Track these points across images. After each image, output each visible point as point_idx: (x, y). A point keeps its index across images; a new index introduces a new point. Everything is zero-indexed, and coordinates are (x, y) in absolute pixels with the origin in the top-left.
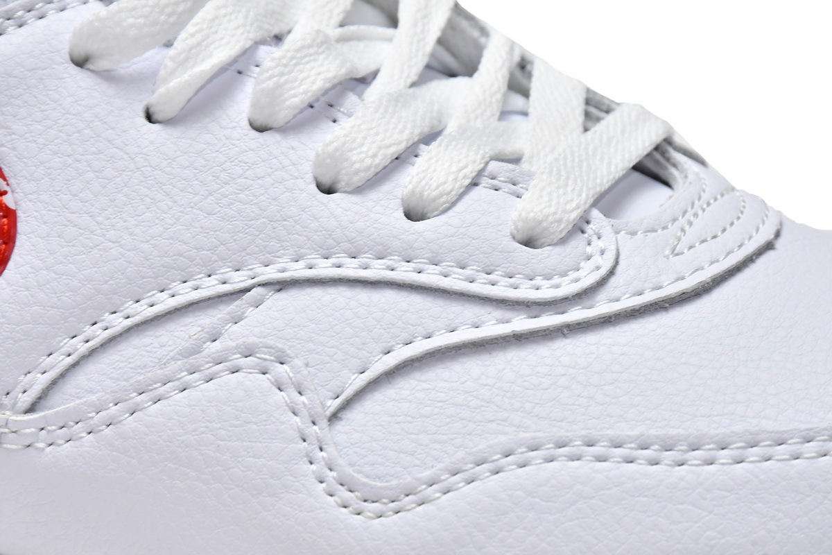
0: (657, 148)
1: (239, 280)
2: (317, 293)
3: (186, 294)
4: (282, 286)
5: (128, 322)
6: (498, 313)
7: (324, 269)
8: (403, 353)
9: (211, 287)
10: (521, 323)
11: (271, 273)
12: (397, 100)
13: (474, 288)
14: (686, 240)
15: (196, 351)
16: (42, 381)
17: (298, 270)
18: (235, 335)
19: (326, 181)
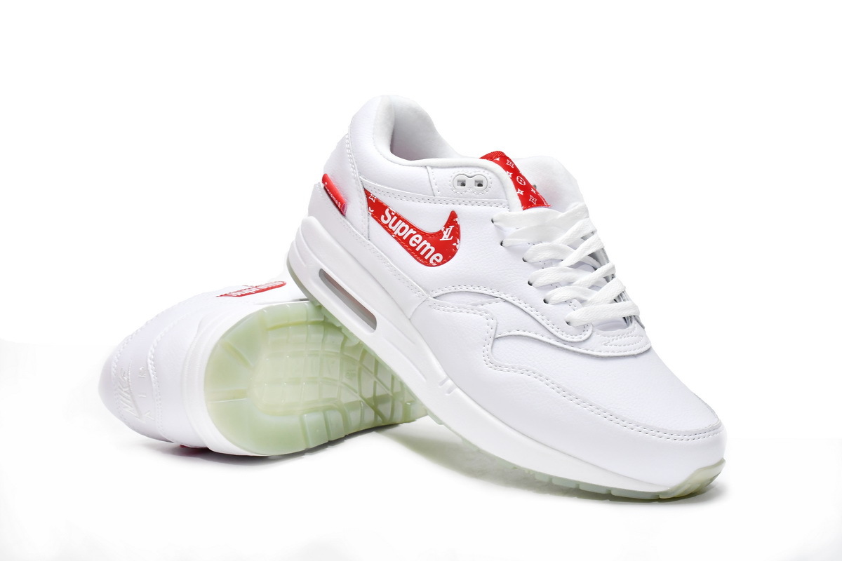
0: (630, 317)
1: (496, 294)
2: (512, 307)
3: (483, 291)
4: (505, 301)
5: (467, 290)
6: (549, 335)
7: (516, 302)
8: (521, 333)
9: (489, 292)
10: (553, 341)
11: (503, 296)
12: (563, 271)
13: (547, 326)
14: (611, 343)
15: (476, 305)
16: (441, 292)
17: (510, 299)
18: (487, 307)
19: (531, 282)
